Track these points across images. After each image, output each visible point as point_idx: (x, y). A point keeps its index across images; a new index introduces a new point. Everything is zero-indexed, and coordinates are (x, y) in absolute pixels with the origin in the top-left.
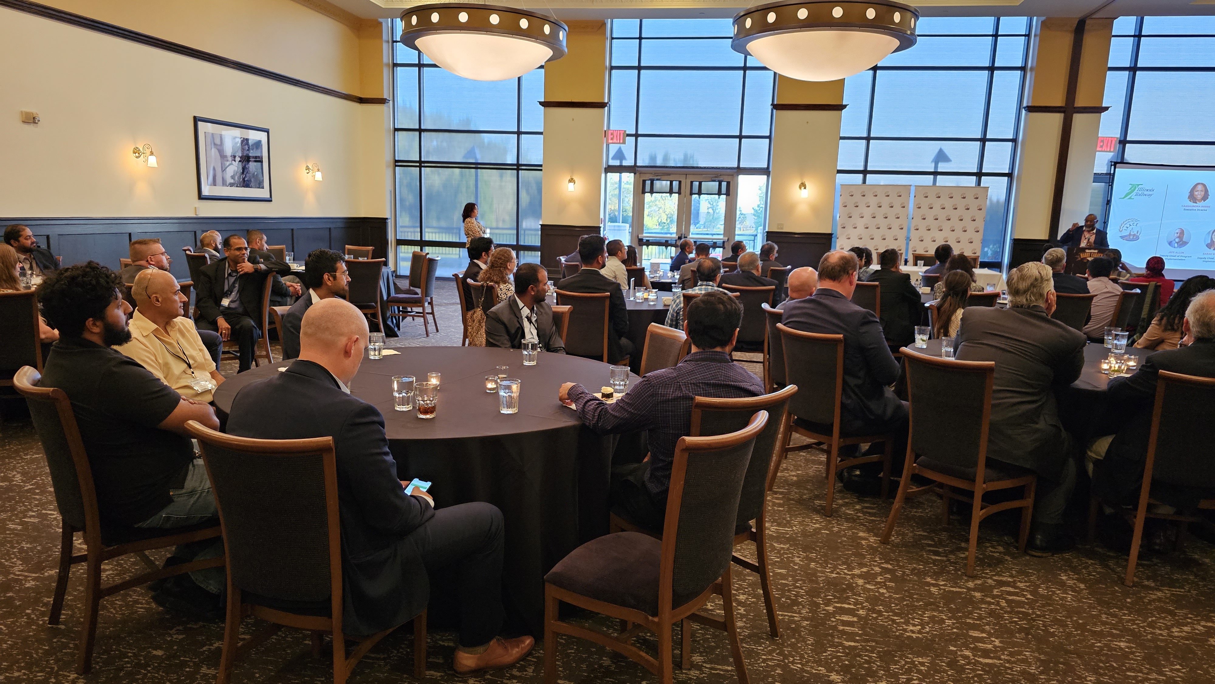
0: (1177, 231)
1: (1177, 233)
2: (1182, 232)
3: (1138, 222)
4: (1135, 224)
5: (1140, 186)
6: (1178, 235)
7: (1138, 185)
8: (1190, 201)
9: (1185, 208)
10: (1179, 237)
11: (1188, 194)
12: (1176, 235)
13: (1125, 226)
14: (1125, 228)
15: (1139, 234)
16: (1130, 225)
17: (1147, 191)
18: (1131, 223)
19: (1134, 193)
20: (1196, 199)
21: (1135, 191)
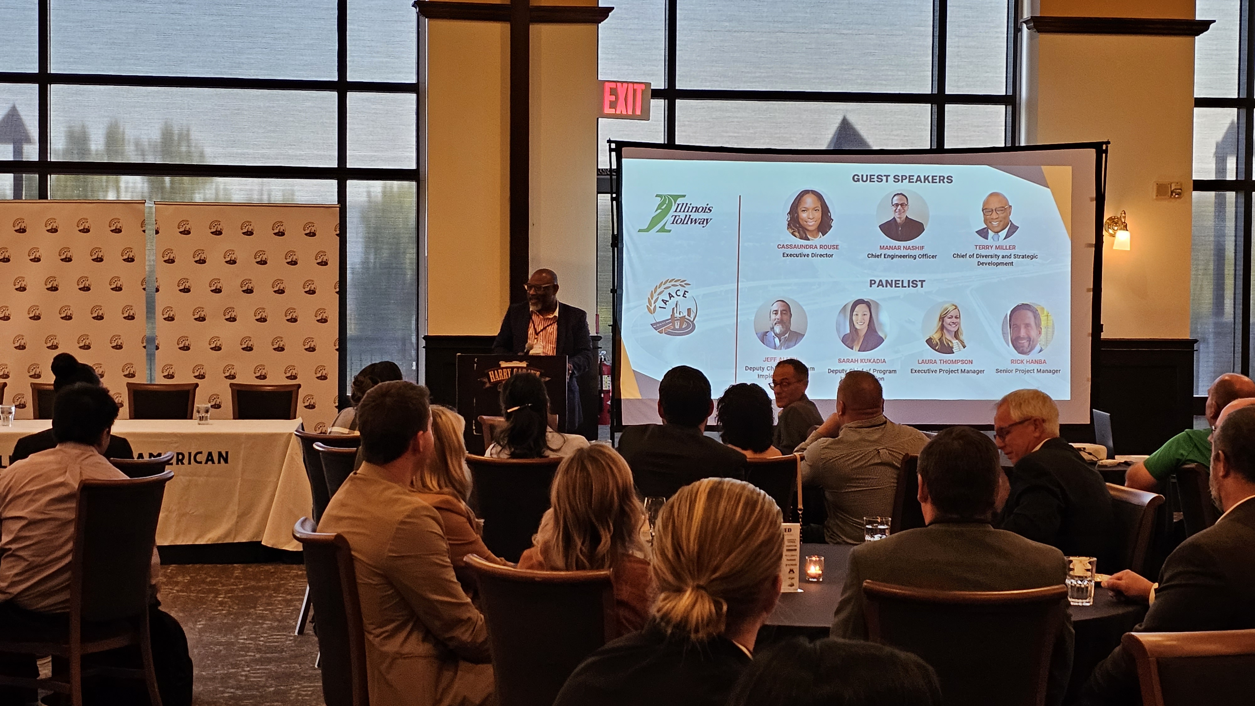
0: (776, 307)
1: (776, 312)
2: (786, 310)
3: (687, 288)
4: (681, 293)
5: (680, 201)
6: (778, 316)
7: (676, 197)
8: (793, 234)
9: (784, 250)
10: (781, 322)
11: (784, 219)
12: (773, 316)
13: (661, 297)
14: (660, 303)
15: (692, 316)
16: (671, 296)
17: (697, 210)
18: (672, 291)
19: (669, 218)
20: (805, 229)
21: (672, 212)
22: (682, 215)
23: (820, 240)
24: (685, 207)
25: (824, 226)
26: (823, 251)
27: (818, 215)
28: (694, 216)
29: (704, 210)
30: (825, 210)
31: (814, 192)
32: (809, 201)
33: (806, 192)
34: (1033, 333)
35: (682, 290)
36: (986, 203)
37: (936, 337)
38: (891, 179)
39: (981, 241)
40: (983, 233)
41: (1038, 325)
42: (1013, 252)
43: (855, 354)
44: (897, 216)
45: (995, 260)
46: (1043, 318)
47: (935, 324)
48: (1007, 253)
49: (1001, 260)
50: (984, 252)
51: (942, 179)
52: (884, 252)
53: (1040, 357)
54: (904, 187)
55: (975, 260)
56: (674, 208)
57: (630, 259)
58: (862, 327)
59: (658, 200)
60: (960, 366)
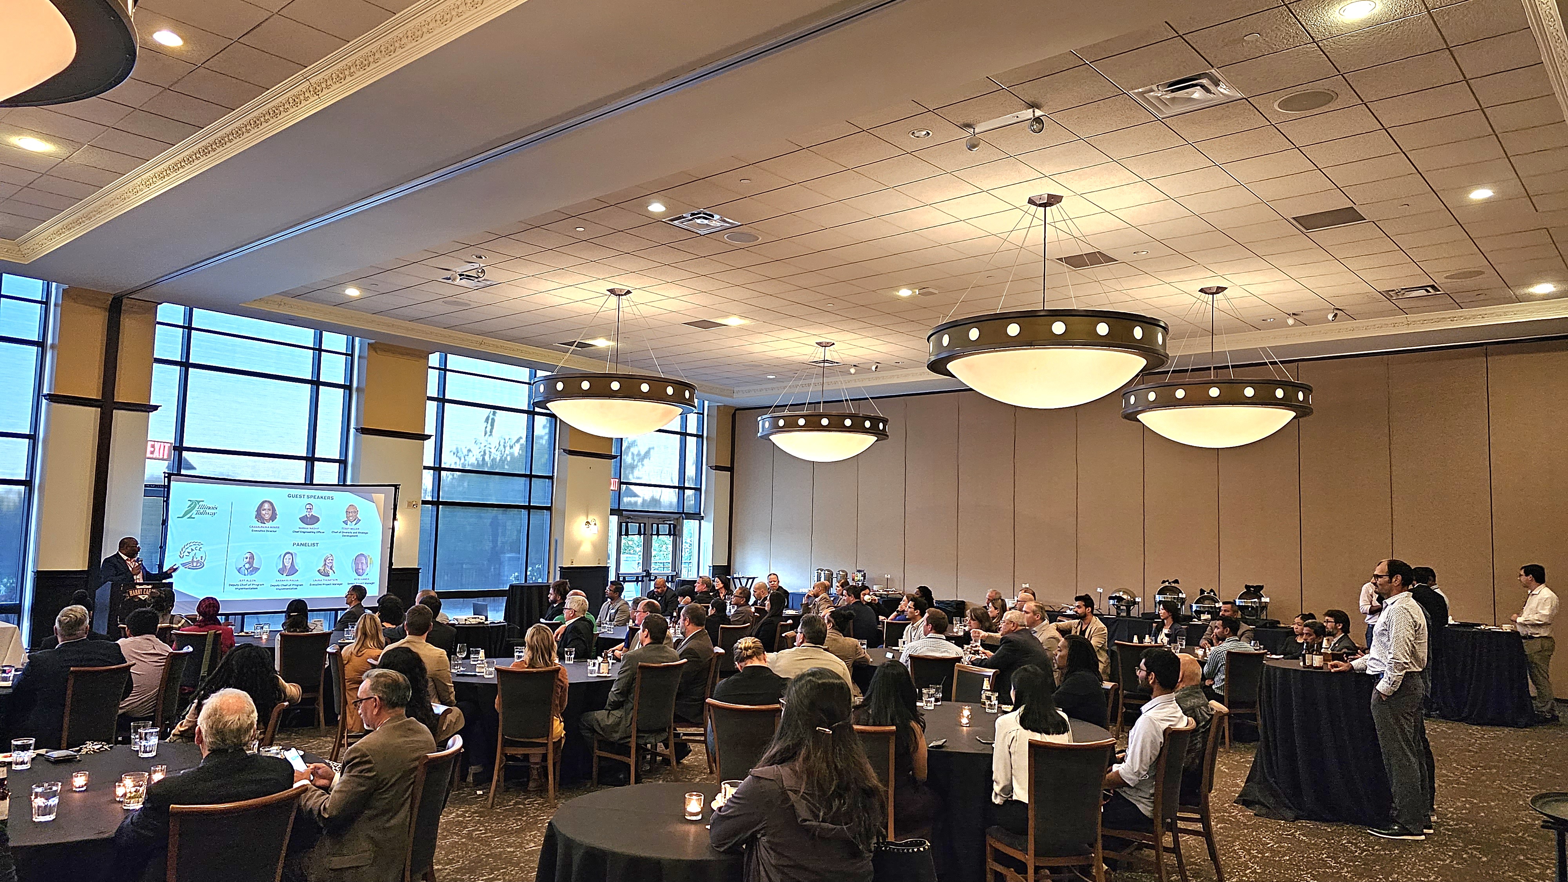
0: (247, 555)
1: (247, 558)
6: (248, 560)
8: (258, 521)
11: (255, 513)
12: (245, 560)
15: (203, 559)
16: (192, 550)
17: (210, 508)
18: (193, 547)
19: (194, 511)
20: (263, 519)
21: (196, 509)
22: (202, 511)
23: (271, 524)
24: (203, 507)
25: (273, 518)
26: (272, 529)
27: (270, 512)
28: (208, 511)
29: (213, 508)
30: (274, 510)
31: (269, 502)
32: (266, 506)
33: (266, 501)
34: (364, 567)
35: (199, 547)
36: (348, 509)
37: (323, 569)
38: (306, 497)
39: (345, 526)
40: (345, 522)
41: (367, 563)
42: (358, 531)
43: (284, 577)
44: (307, 514)
45: (350, 534)
46: (369, 560)
47: (323, 564)
48: (355, 531)
49: (353, 534)
50: (345, 531)
51: (328, 498)
52: (300, 530)
53: (367, 577)
54: (311, 501)
55: (341, 534)
56: (198, 506)
57: (171, 531)
58: (288, 565)
59: (190, 503)
60: (332, 582)
